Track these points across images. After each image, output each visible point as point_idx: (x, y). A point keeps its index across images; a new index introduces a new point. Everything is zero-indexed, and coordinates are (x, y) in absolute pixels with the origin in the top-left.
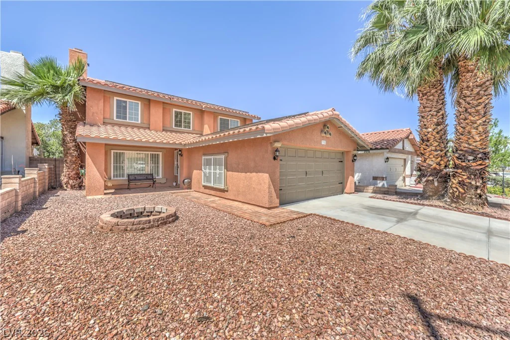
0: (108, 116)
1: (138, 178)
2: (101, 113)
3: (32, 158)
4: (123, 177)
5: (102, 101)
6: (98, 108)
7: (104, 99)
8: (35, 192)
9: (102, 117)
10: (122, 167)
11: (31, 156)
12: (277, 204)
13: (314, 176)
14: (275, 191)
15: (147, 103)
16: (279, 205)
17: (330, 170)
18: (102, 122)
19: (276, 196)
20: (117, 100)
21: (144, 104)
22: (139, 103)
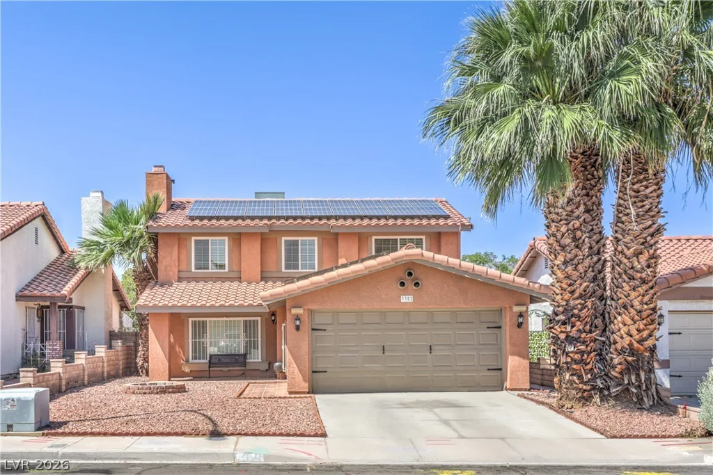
0: (183, 267)
1: (223, 360)
2: (175, 265)
3: (112, 333)
4: (203, 359)
5: (176, 247)
6: (171, 259)
7: (179, 244)
8: (103, 372)
9: (177, 272)
10: (203, 344)
11: (111, 330)
12: (303, 388)
13: (404, 354)
14: (300, 371)
15: (237, 238)
16: (307, 390)
17: (458, 345)
18: (177, 278)
19: (303, 377)
20: (196, 241)
21: (234, 239)
22: (226, 238)
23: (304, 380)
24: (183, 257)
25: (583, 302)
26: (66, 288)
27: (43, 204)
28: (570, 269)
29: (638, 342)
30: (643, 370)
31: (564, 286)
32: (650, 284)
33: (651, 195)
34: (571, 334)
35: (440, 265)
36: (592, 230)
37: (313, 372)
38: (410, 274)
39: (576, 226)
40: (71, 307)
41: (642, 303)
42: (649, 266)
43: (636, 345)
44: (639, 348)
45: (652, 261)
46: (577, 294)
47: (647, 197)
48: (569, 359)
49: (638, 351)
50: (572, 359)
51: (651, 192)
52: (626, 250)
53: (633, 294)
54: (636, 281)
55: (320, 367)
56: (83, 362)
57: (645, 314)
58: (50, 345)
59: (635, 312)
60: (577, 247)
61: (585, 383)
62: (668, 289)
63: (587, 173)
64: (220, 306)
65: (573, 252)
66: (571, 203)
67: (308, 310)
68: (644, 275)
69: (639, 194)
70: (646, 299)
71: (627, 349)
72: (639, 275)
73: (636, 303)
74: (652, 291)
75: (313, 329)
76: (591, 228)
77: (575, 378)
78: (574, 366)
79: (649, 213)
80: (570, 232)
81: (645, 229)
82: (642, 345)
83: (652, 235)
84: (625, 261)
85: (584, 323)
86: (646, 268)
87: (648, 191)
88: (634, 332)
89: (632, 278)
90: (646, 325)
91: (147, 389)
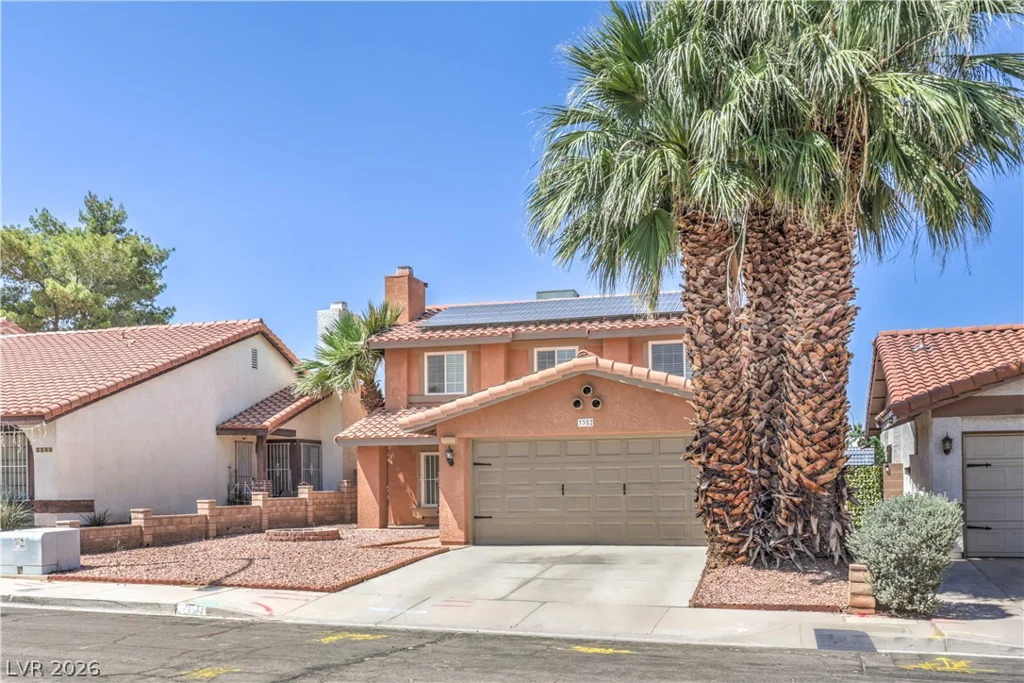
0: (414, 390)
5: (405, 366)
6: (399, 381)
7: (409, 361)
9: (406, 396)
12: (458, 537)
13: (590, 495)
14: (455, 516)
15: (477, 351)
16: (463, 540)
17: (661, 483)
18: (405, 405)
19: (458, 524)
20: (429, 357)
21: (473, 353)
22: (464, 353)
23: (460, 528)
24: (415, 377)
25: (727, 421)
26: (272, 419)
27: (261, 321)
28: (707, 377)
29: (810, 477)
30: (817, 516)
31: (701, 400)
32: (828, 394)
33: (828, 265)
34: (710, 466)
35: (621, 377)
36: (773, 320)
37: (476, 517)
38: (588, 390)
39: (716, 316)
40: (295, 441)
41: (814, 420)
42: (825, 368)
43: (806, 481)
44: (810, 485)
45: (833, 360)
46: (719, 409)
47: (820, 268)
48: (710, 501)
49: (809, 490)
50: (713, 499)
51: (828, 262)
52: (793, 346)
53: (802, 408)
54: (805, 391)
55: (483, 511)
56: (260, 503)
57: (816, 437)
58: (256, 485)
59: (803, 434)
60: (719, 345)
61: (732, 534)
62: (952, 401)
63: (767, 240)
64: (407, 438)
65: (713, 351)
66: (709, 284)
67: (468, 439)
68: (817, 381)
69: (810, 265)
70: (821, 415)
71: (795, 486)
72: (808, 381)
73: (806, 421)
74: (830, 404)
75: (475, 464)
76: (770, 317)
77: (718, 526)
78: (716, 510)
79: (825, 292)
80: (707, 324)
81: (818, 315)
82: (816, 481)
83: (831, 323)
84: (794, 362)
85: (730, 449)
86: (820, 371)
87: (824, 259)
88: (803, 463)
89: (801, 386)
90: (819, 452)
91: (283, 535)
